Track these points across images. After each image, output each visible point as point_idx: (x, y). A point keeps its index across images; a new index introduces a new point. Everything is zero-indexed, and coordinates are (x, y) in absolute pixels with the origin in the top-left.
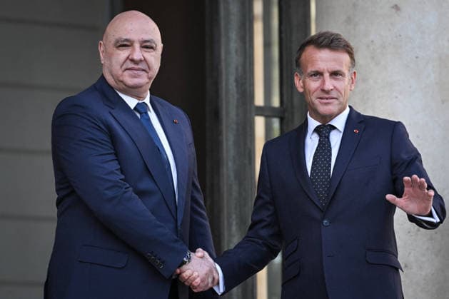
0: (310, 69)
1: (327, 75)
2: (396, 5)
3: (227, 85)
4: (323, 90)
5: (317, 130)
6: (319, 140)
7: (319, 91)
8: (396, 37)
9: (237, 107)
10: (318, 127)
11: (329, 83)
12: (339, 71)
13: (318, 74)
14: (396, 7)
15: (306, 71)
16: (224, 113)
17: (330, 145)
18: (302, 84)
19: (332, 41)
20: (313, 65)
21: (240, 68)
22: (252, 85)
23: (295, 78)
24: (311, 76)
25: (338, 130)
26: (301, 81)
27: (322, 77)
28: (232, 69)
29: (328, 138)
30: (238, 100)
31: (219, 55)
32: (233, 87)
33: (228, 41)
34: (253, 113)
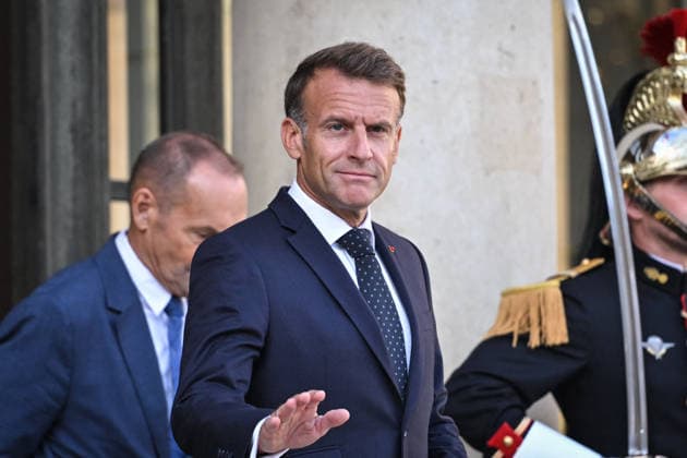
3: (54, 138)
9: (75, 182)
16: (47, 192)
21: (80, 105)
22: (104, 138)
28: (65, 108)
30: (76, 169)
31: (39, 76)
32: (65, 143)
33: (56, 48)
34: (107, 196)
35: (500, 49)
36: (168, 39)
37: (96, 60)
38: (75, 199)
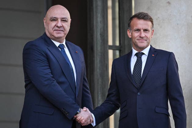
0: (135, 28)
1: (142, 31)
3: (97, 36)
4: (140, 37)
5: (136, 54)
6: (137, 59)
8: (169, 16)
9: (101, 46)
11: (143, 34)
14: (169, 3)
15: (133, 29)
17: (142, 61)
18: (131, 34)
19: (145, 16)
20: (136, 26)
21: (102, 29)
22: (107, 36)
23: (128, 32)
27: (140, 31)
28: (99, 30)
29: (141, 58)
30: (101, 43)
31: (93, 23)
32: (99, 37)
33: (97, 17)
34: (108, 49)
38: (101, 49)
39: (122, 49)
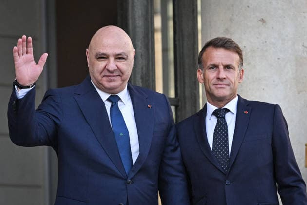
0: (209, 63)
1: (221, 67)
2: (262, 19)
4: (218, 78)
5: (215, 113)
6: (218, 120)
7: (215, 79)
8: (263, 43)
10: (216, 110)
11: (223, 74)
12: (231, 65)
13: (215, 67)
14: (263, 21)
15: (206, 65)
17: (226, 124)
18: (202, 77)
19: (226, 43)
20: (211, 60)
23: (198, 73)
24: (210, 68)
25: (231, 112)
26: (202, 75)
27: (217, 69)
29: (224, 118)
35: (303, 46)
36: (177, 43)
37: (150, 51)
39: (180, 104)
